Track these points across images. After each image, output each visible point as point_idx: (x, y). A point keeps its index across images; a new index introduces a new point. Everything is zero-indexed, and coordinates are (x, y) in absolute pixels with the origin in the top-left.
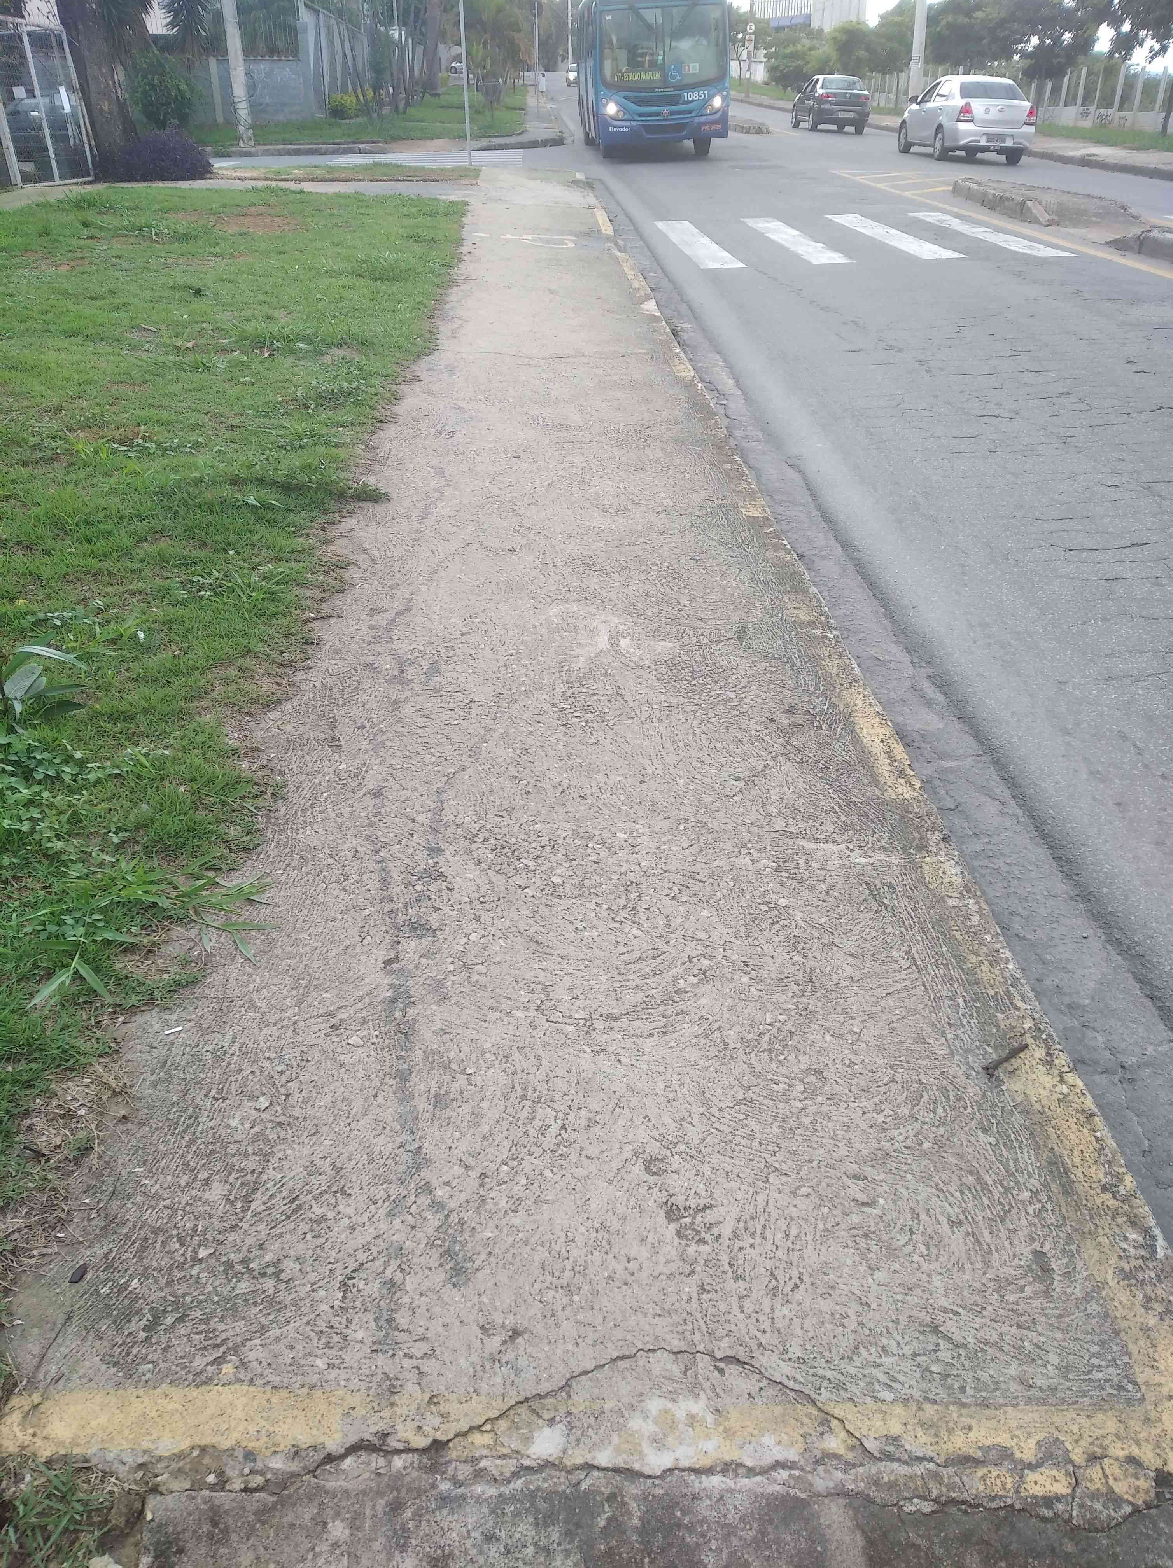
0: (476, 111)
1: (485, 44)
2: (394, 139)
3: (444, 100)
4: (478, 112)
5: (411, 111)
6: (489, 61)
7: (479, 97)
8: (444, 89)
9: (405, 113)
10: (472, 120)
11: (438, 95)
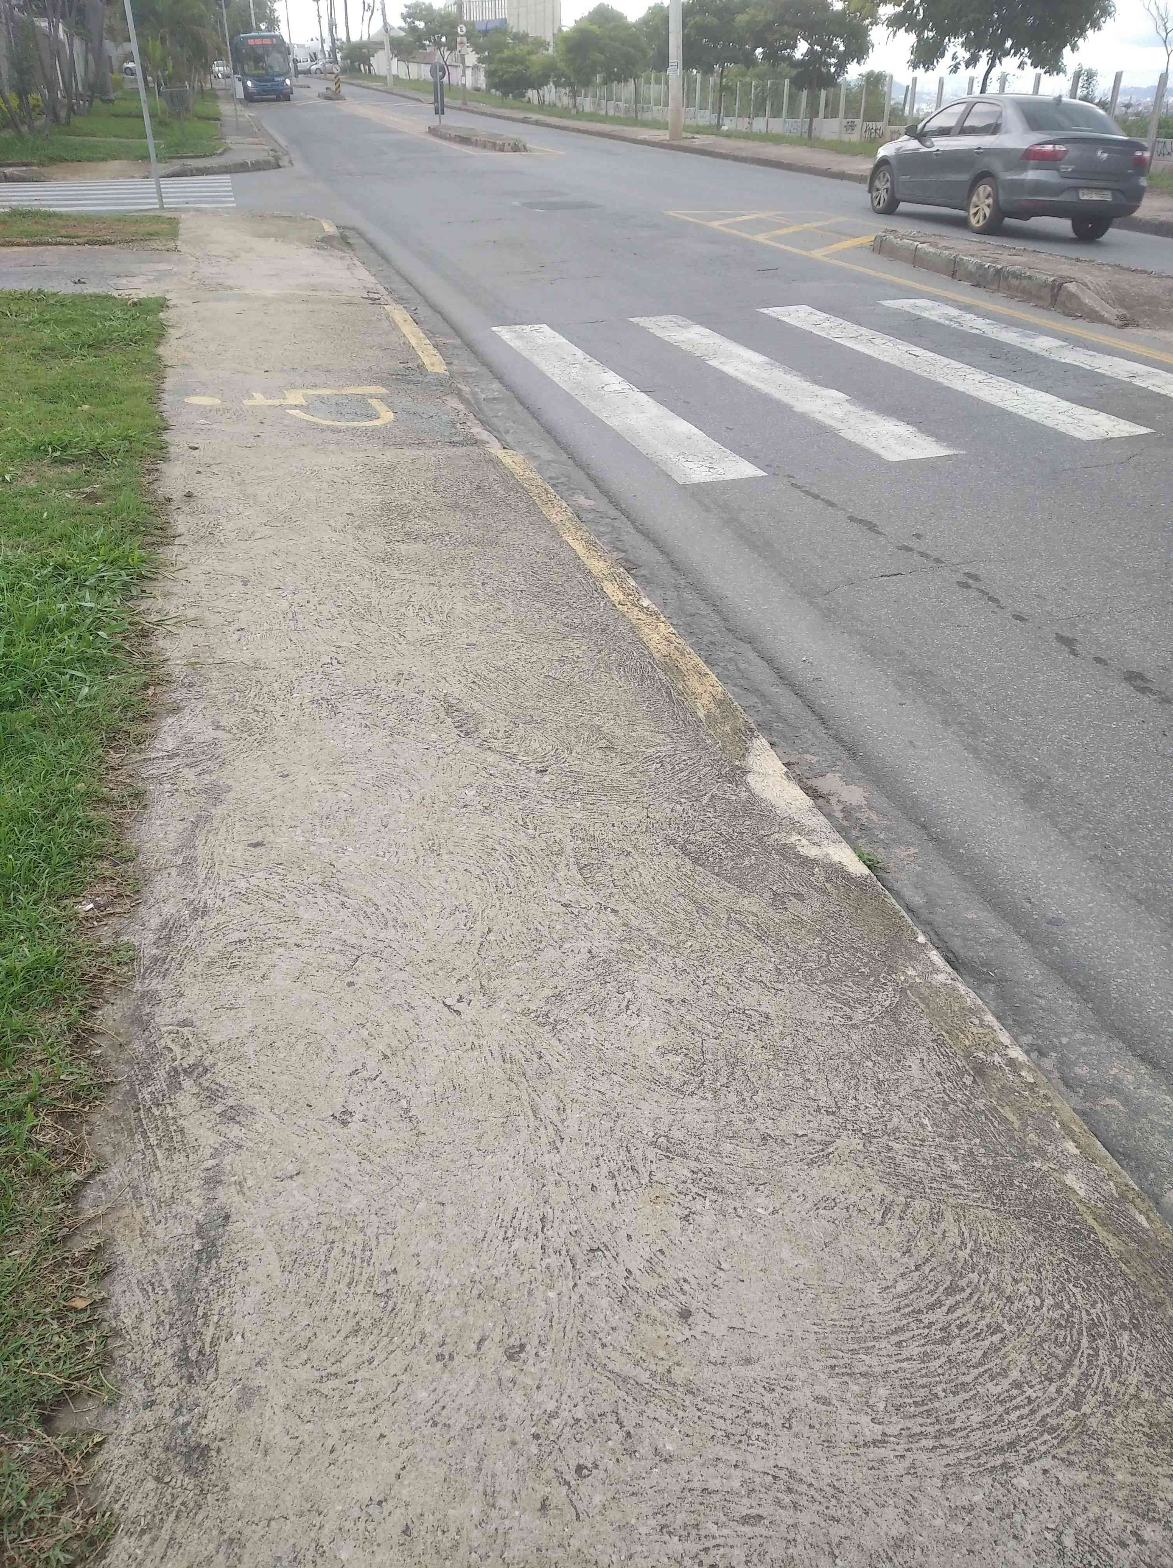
0: (161, 124)
1: (163, 40)
2: (53, 160)
3: (121, 106)
4: (162, 123)
5: (76, 121)
6: (170, 64)
7: (161, 104)
8: (119, 94)
9: (68, 124)
10: (157, 135)
11: (111, 101)
